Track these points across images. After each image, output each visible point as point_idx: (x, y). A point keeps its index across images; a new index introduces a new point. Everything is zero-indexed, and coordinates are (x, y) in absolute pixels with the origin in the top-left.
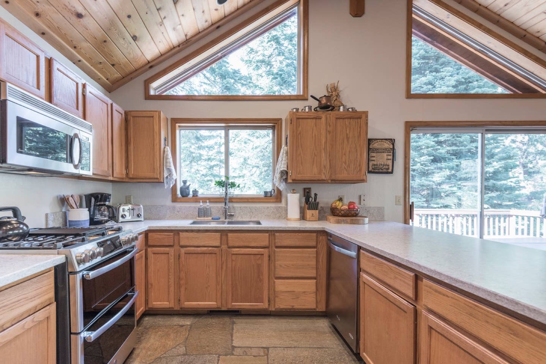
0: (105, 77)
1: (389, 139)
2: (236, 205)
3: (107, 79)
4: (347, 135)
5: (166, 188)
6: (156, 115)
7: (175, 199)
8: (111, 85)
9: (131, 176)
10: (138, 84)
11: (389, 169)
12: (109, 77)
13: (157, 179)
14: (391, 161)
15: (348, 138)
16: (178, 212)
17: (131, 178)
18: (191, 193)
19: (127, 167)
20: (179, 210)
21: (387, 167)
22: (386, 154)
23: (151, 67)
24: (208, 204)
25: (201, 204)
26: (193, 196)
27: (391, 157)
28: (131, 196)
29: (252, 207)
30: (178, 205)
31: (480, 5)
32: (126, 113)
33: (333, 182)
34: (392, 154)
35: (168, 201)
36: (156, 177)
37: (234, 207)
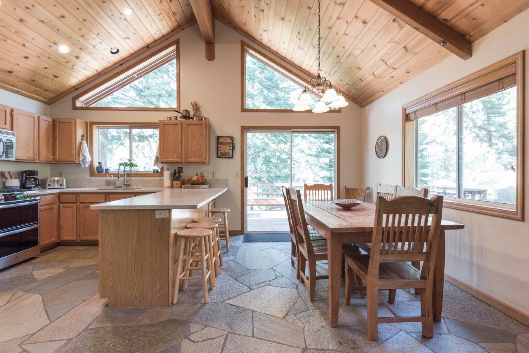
0: (42, 97)
1: (230, 137)
2: (133, 178)
3: (44, 98)
4: (194, 135)
5: (83, 167)
6: (73, 121)
7: (92, 174)
8: (48, 101)
9: (56, 160)
10: (68, 100)
11: (230, 155)
12: (45, 97)
13: (73, 161)
14: (231, 150)
15: (195, 137)
16: (94, 183)
17: (56, 161)
18: (104, 171)
19: (54, 154)
20: (94, 182)
21: (229, 154)
22: (228, 146)
23: (76, 89)
24: (112, 177)
25: (108, 177)
26: (105, 172)
27: (231, 148)
28: (62, 173)
29: (144, 180)
30: (94, 178)
31: (282, 56)
32: (54, 121)
33: (187, 163)
34: (231, 146)
35: (88, 177)
36: (72, 160)
37: (131, 180)
